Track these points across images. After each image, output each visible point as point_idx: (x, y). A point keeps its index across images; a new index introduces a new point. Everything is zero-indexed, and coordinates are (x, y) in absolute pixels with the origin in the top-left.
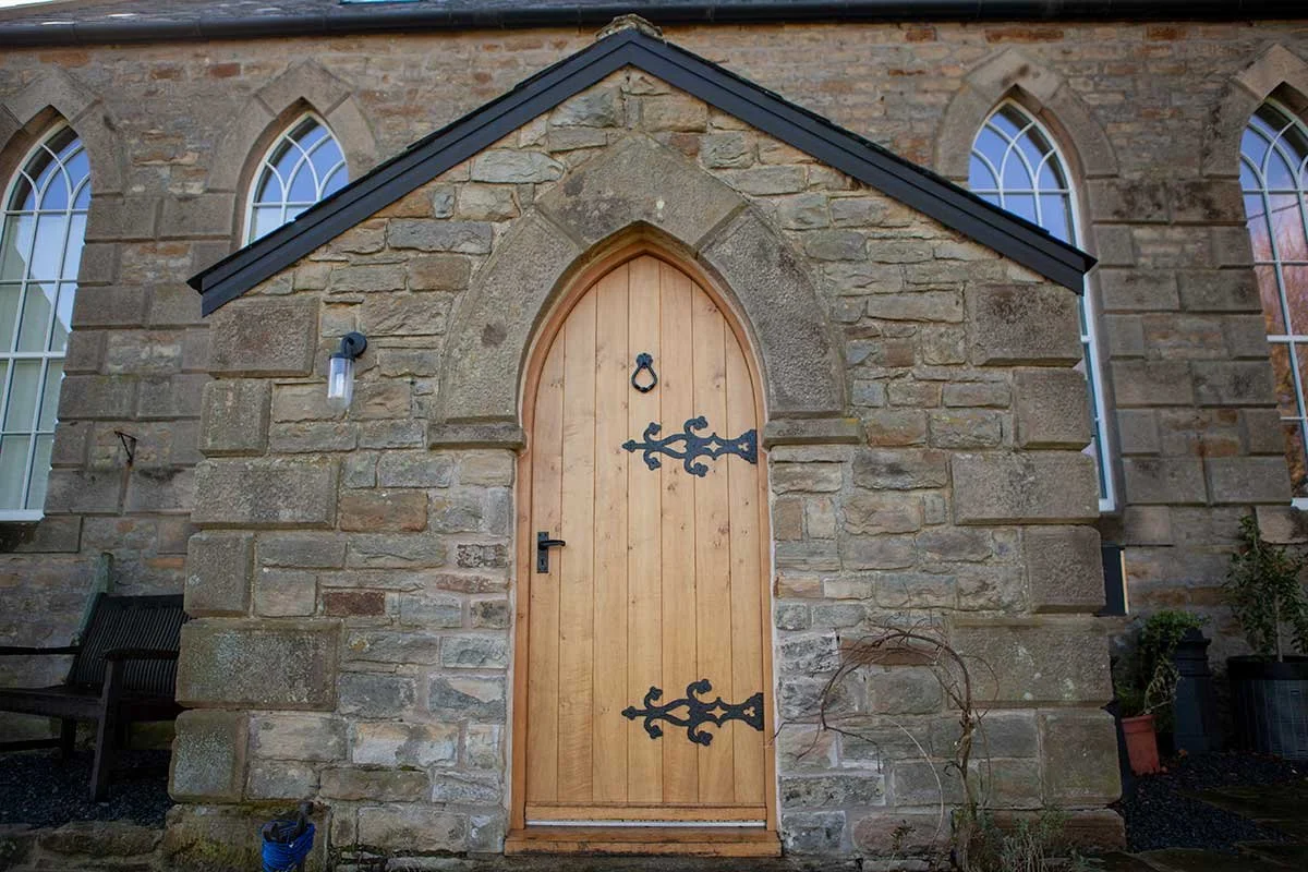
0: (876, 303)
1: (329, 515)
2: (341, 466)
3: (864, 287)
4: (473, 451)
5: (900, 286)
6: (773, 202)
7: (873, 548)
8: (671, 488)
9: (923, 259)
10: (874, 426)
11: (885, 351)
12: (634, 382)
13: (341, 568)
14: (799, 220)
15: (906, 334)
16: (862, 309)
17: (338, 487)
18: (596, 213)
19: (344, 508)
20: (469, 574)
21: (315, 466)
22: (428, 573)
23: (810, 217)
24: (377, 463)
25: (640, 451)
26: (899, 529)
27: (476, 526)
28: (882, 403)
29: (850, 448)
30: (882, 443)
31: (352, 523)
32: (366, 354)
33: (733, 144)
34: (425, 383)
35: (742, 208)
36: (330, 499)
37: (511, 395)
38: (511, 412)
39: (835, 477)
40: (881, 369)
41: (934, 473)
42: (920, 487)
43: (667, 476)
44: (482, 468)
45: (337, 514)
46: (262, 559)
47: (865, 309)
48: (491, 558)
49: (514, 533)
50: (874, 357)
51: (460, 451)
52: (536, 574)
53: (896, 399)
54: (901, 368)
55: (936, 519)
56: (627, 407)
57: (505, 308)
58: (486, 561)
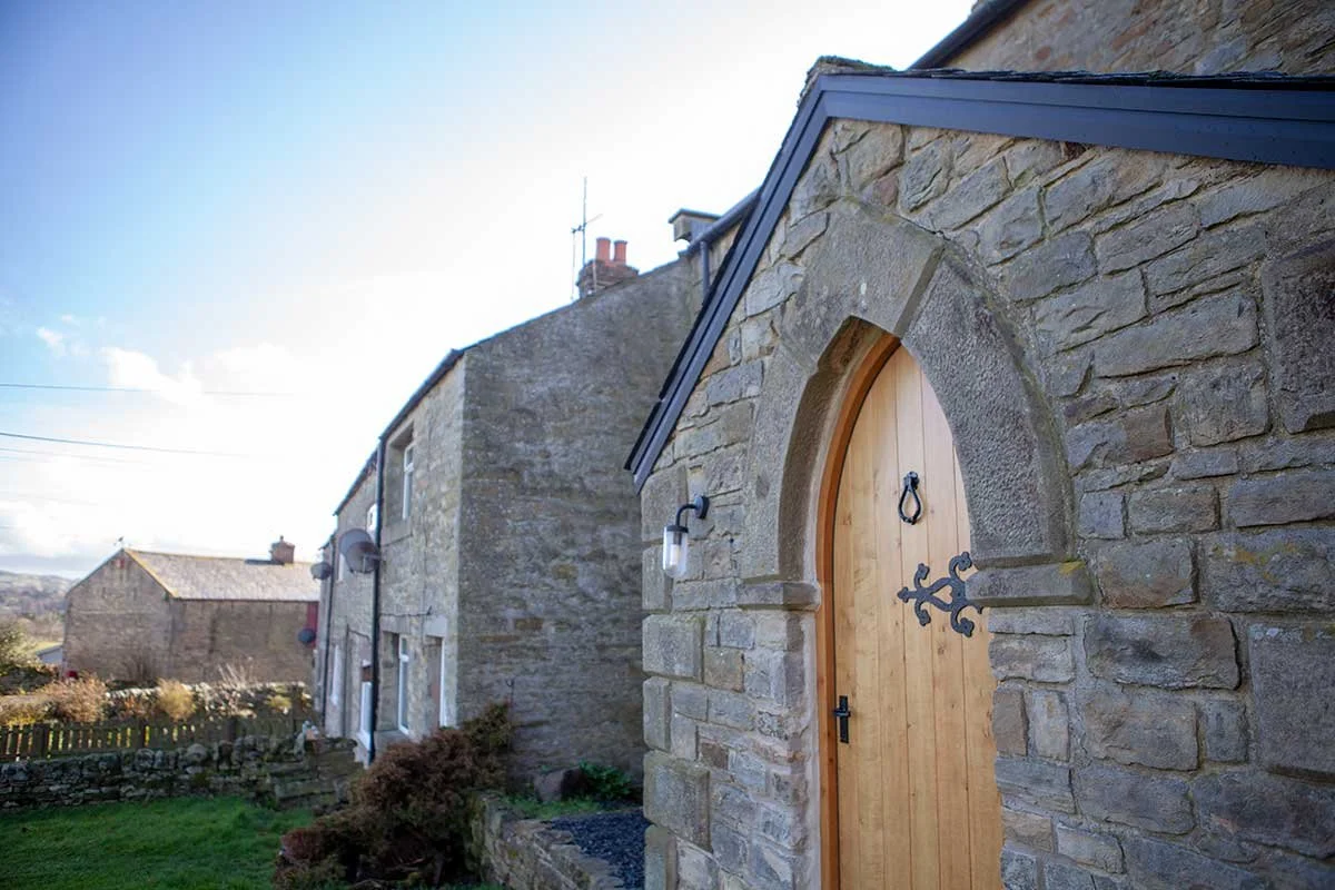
0: (1106, 351)
1: (695, 670)
2: (703, 624)
3: (1087, 327)
4: (764, 612)
5: (1141, 307)
6: (977, 228)
7: (1123, 788)
8: (941, 651)
9: (1179, 240)
10: (1106, 574)
11: (1122, 436)
12: (901, 512)
13: (706, 721)
14: (1003, 245)
15: (1157, 396)
16: (1086, 367)
17: (702, 644)
18: (818, 321)
19: (706, 664)
20: (766, 742)
21: (687, 625)
22: (748, 735)
23: (1018, 234)
24: (718, 622)
25: (912, 602)
26: (1159, 761)
27: (768, 692)
28: (1118, 532)
29: (1080, 613)
30: (1124, 604)
31: (710, 679)
32: (709, 516)
33: (925, 167)
34: (737, 540)
35: (938, 257)
36: (695, 656)
37: (776, 552)
38: (775, 571)
39: (1060, 659)
40: (1121, 468)
41: (1214, 662)
42: (1195, 687)
43: (938, 634)
44: (770, 629)
45: (703, 671)
46: (673, 705)
47: (1091, 368)
48: (775, 729)
49: (807, 699)
50: (1105, 451)
51: (758, 612)
52: (840, 744)
53: (1139, 521)
54: (1153, 462)
55: (1224, 753)
56: (900, 544)
57: (768, 455)
58: (773, 731)
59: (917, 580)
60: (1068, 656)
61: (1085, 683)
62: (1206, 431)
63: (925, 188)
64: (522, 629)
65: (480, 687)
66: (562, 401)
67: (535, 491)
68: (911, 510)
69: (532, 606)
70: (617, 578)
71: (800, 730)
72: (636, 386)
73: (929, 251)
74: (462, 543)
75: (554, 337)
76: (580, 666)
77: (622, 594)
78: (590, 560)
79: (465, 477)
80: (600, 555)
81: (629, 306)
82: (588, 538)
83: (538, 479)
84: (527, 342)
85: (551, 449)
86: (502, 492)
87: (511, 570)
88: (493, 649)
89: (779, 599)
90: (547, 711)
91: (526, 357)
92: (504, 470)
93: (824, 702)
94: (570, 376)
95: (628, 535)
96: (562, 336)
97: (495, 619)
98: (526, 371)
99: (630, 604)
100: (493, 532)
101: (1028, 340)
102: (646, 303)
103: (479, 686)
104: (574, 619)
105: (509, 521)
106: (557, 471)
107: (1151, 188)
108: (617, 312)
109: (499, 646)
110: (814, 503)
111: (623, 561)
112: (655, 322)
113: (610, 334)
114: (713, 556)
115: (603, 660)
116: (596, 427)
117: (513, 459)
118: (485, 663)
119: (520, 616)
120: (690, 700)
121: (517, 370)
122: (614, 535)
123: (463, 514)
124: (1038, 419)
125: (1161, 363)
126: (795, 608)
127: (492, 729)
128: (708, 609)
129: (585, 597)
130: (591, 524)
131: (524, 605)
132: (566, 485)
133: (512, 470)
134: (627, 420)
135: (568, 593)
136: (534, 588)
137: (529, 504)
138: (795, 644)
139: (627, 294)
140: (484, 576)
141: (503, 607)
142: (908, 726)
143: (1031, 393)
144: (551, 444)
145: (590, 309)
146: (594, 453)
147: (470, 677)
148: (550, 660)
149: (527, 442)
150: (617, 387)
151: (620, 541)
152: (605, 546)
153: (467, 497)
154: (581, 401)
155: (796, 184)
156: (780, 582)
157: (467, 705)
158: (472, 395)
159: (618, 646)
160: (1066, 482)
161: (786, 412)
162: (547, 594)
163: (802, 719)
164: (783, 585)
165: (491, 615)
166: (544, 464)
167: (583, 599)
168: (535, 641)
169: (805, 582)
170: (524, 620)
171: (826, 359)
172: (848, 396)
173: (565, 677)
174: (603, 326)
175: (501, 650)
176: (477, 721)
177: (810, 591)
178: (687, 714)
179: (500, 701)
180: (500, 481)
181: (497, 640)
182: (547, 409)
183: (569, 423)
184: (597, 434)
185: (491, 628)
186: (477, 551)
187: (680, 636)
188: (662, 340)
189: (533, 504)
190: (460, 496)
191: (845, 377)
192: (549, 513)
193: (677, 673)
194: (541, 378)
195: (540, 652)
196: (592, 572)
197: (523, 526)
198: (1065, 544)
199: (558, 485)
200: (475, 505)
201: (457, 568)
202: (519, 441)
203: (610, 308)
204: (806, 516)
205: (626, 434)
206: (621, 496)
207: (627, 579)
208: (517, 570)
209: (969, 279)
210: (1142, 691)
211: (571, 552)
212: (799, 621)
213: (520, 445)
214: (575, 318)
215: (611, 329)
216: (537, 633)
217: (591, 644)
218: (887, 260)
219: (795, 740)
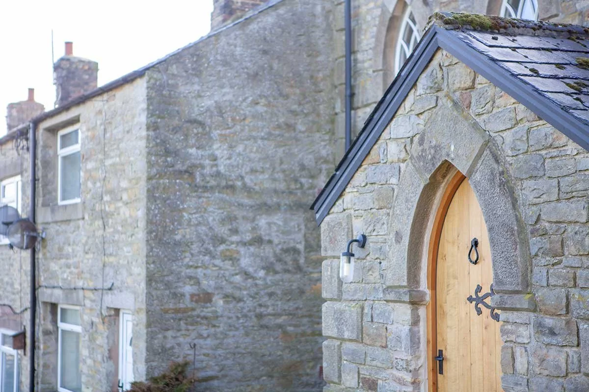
0: (545, 209)
1: (358, 336)
2: (363, 309)
3: (539, 197)
4: (398, 304)
5: (557, 195)
6: (503, 136)
7: (544, 385)
8: (486, 328)
9: (571, 172)
10: (540, 301)
11: (548, 246)
12: (470, 258)
13: (364, 365)
14: (512, 149)
15: (560, 233)
16: (538, 214)
17: (362, 320)
18: (430, 156)
19: (364, 332)
20: (399, 374)
21: (353, 309)
22: (389, 371)
23: (519, 146)
24: (372, 308)
25: (474, 303)
26: (555, 374)
27: (401, 347)
28: (545, 284)
29: (532, 315)
30: (546, 313)
31: (367, 340)
32: (367, 246)
33: (483, 96)
34: (384, 263)
35: (486, 145)
36: (358, 327)
37: (405, 273)
38: (405, 284)
39: (525, 334)
40: (548, 258)
41: (571, 337)
42: (566, 345)
43: (485, 319)
44: (402, 313)
45: (362, 335)
46: (343, 356)
47: (540, 215)
48: (405, 367)
49: (421, 351)
50: (542, 251)
51: (395, 304)
52: (439, 375)
53: (552, 281)
54: (558, 258)
55: (573, 369)
56: (469, 273)
57: (401, 221)
58: (403, 368)
59: (476, 293)
60: (528, 332)
61: (534, 342)
62: (573, 250)
63: (482, 108)
64: (197, 302)
65: (164, 350)
66: (226, 112)
67: (205, 189)
68: (474, 258)
69: (204, 282)
70: (272, 259)
71: (417, 368)
72: (287, 97)
73: (482, 141)
74: (147, 233)
75: (219, 57)
76: (243, 332)
77: (276, 272)
78: (250, 245)
79: (150, 178)
80: (258, 241)
81: (280, 26)
82: (249, 226)
83: (208, 179)
84: (196, 61)
85: (218, 153)
86: (179, 191)
87: (187, 254)
88: (173, 318)
89: (407, 298)
90: (217, 368)
91: (196, 75)
92: (180, 172)
93: (431, 353)
94: (232, 90)
95: (281, 223)
96: (225, 56)
97: (175, 294)
98: (196, 87)
99: (282, 280)
100: (173, 224)
101: (519, 196)
102: (294, 23)
103: (163, 347)
104: (237, 294)
105: (185, 214)
106: (223, 171)
107: (564, 146)
108: (271, 33)
109: (180, 315)
110: (427, 247)
111: (277, 245)
112: (303, 40)
113: (265, 52)
114: (369, 270)
115: (262, 327)
116: (254, 134)
117: (188, 163)
118: (167, 330)
119: (196, 292)
120: (354, 353)
121: (188, 87)
122: (269, 224)
123: (149, 209)
124: (520, 233)
125: (561, 220)
126: (415, 303)
127: (177, 382)
128: (365, 300)
129: (247, 275)
130: (251, 215)
131: (198, 283)
132: (230, 183)
133: (186, 171)
134: (279, 127)
135: (233, 272)
136: (206, 268)
137: (201, 200)
138: (415, 322)
139: (278, 15)
140: (166, 259)
141: (181, 284)
142: (471, 364)
143: (518, 220)
144: (217, 149)
145: (248, 32)
146: (252, 155)
147: (156, 341)
148: (219, 327)
149: (198, 148)
150: (271, 99)
151: (275, 228)
152: (263, 233)
153: (151, 196)
154: (242, 112)
155: (420, 74)
156: (407, 289)
157: (154, 364)
158: (153, 110)
159: (274, 315)
160: (529, 260)
161: (412, 200)
162: (216, 274)
163: (419, 362)
164: (409, 291)
165: (172, 291)
166: (212, 166)
167: (245, 276)
168: (207, 311)
169: (421, 289)
170: (198, 295)
171: (433, 177)
172: (445, 192)
173: (230, 341)
174: (259, 46)
175: (180, 320)
176: (164, 377)
177: (424, 294)
178: (352, 361)
179: (180, 360)
180: (178, 181)
181: (177, 311)
182: (214, 120)
183: (232, 130)
184: (255, 138)
185: (173, 301)
186: (160, 240)
187: (348, 316)
188: (309, 56)
189: (205, 200)
190: (145, 194)
191: (444, 183)
192: (217, 207)
193: (346, 337)
194: (208, 94)
195: (211, 320)
196: (253, 255)
197: (196, 218)
198: (528, 286)
199: (224, 183)
200: (158, 202)
201: (145, 254)
202: (192, 147)
203: (265, 29)
204: (422, 254)
205: (278, 138)
206: (276, 191)
207: (279, 260)
208: (192, 255)
209: (498, 160)
210: (552, 347)
211: (235, 238)
212: (417, 310)
213: (193, 151)
214: (235, 39)
215: (265, 48)
216: (208, 305)
217: (252, 313)
218: (464, 137)
219: (416, 372)
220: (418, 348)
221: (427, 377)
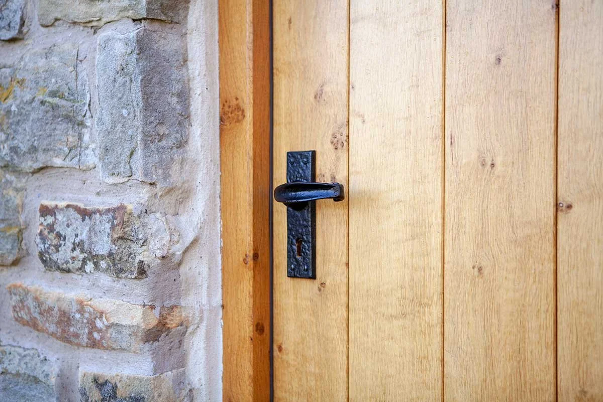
48: (101, 249)
49: (194, 162)
58: (95, 259)
219: (167, 275)
220: (181, 144)
221: (218, 299)
